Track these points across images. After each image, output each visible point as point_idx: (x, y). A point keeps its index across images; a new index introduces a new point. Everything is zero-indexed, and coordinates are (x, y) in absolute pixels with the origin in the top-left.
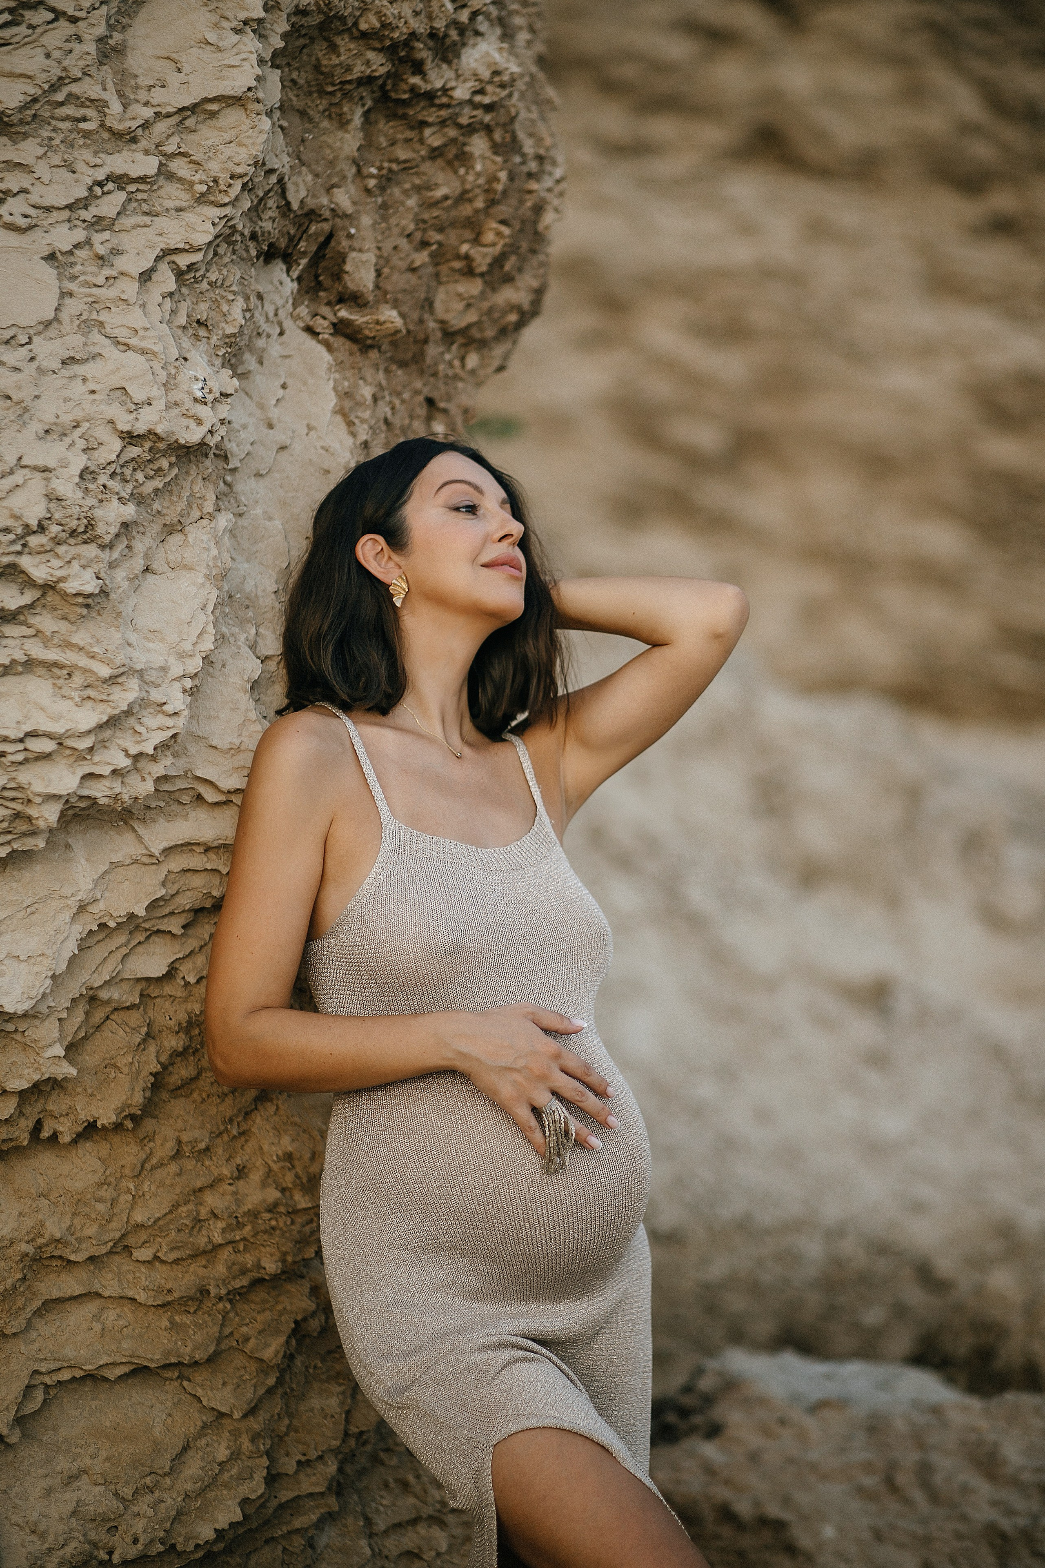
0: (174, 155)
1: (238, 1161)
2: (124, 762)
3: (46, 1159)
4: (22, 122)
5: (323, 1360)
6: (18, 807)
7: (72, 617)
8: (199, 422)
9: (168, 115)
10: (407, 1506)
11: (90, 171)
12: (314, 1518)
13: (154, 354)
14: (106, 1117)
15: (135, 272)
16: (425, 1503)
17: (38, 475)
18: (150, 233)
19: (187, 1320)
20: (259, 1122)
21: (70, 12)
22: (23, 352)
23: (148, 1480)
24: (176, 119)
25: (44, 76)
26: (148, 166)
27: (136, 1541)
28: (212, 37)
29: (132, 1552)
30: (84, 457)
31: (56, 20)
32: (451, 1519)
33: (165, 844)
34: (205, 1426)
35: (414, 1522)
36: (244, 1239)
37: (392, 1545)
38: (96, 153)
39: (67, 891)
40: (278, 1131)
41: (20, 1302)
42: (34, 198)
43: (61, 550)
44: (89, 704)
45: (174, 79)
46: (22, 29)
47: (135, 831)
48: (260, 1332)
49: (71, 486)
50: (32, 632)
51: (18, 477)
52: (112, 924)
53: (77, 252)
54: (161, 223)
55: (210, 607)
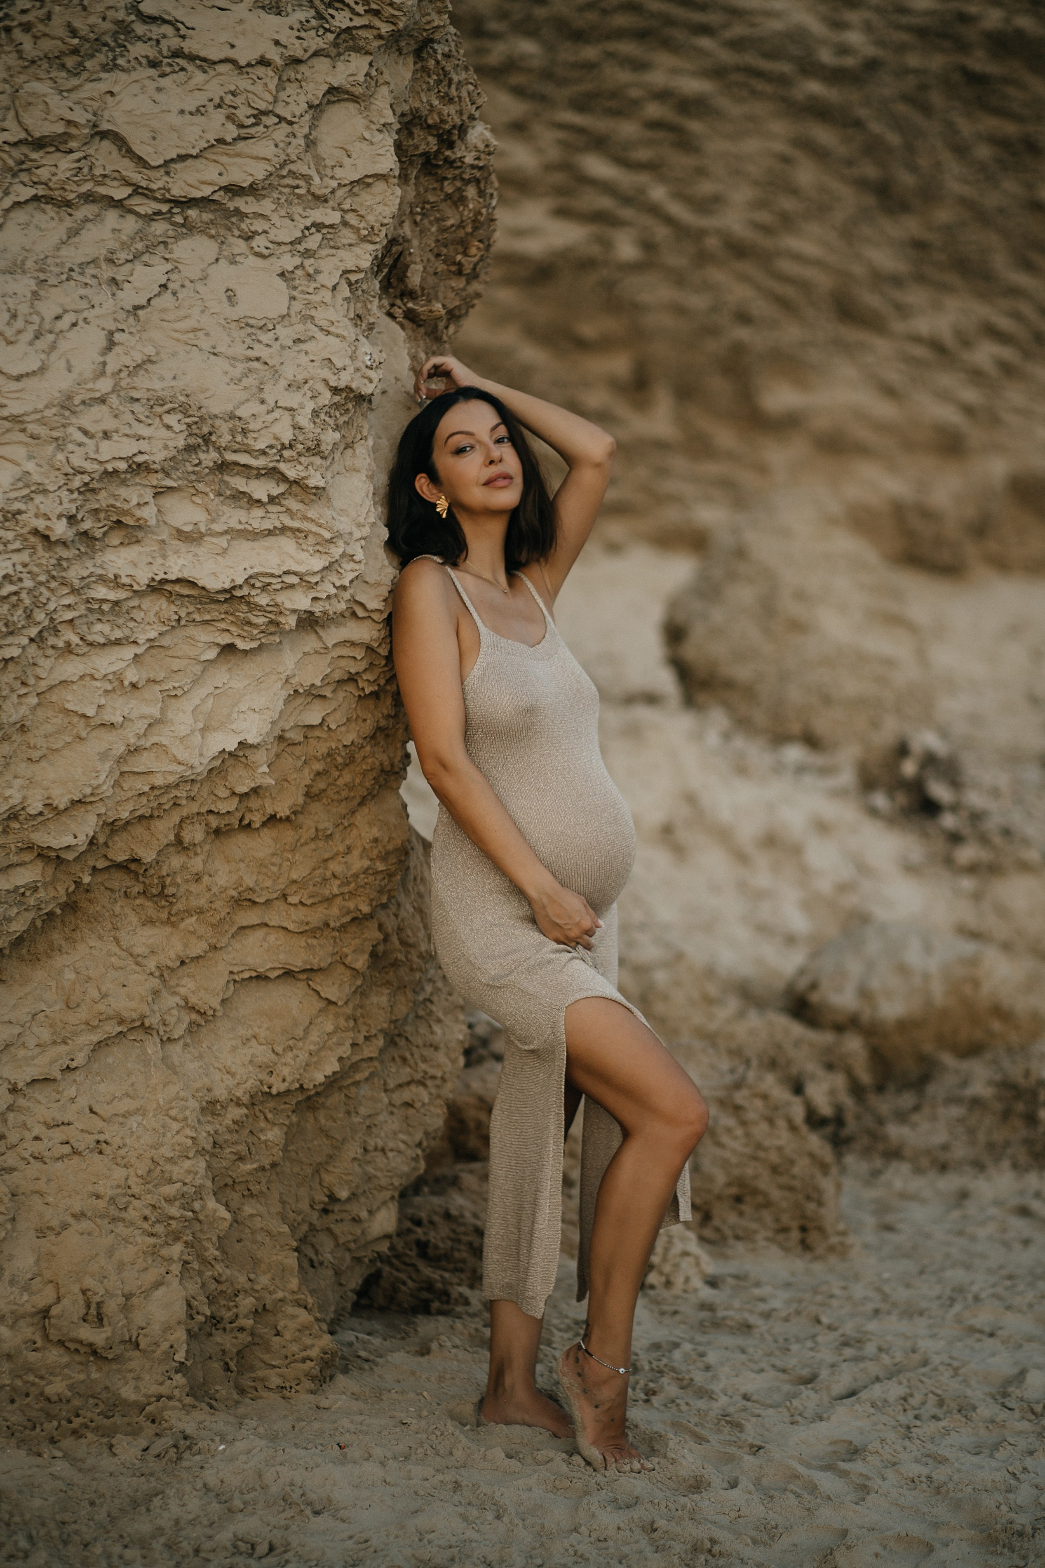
0: (348, 211)
1: (348, 842)
2: (333, 591)
3: (242, 839)
4: (263, 188)
5: (380, 973)
6: (273, 617)
7: (306, 501)
8: (371, 381)
9: (345, 185)
10: (405, 1073)
11: (303, 221)
12: (367, 1074)
13: (344, 337)
14: (283, 811)
15: (330, 285)
16: (416, 1071)
17: (287, 413)
18: (335, 260)
19: (315, 942)
20: (360, 818)
21: (289, 118)
22: (271, 334)
23: (291, 1043)
24: (349, 188)
25: (276, 159)
26: (334, 217)
27: (284, 1080)
28: (367, 135)
29: (283, 1087)
30: (312, 402)
31: (280, 122)
32: (429, 1083)
33: (335, 642)
34: (320, 1011)
35: (408, 1084)
36: (350, 892)
37: (399, 1097)
38: (304, 209)
39: (281, 670)
40: (371, 824)
41: (227, 927)
42: (272, 237)
43: (302, 459)
44: (318, 554)
45: (347, 161)
46: (261, 128)
47: (316, 632)
48: (354, 951)
49: (307, 420)
50: (283, 509)
51: (277, 414)
52: (301, 691)
53: (296, 271)
54: (341, 253)
55: (371, 495)
